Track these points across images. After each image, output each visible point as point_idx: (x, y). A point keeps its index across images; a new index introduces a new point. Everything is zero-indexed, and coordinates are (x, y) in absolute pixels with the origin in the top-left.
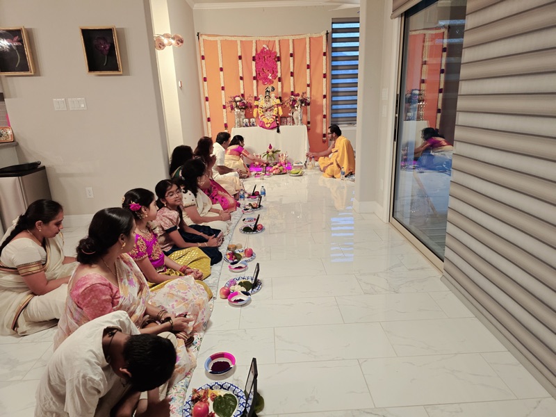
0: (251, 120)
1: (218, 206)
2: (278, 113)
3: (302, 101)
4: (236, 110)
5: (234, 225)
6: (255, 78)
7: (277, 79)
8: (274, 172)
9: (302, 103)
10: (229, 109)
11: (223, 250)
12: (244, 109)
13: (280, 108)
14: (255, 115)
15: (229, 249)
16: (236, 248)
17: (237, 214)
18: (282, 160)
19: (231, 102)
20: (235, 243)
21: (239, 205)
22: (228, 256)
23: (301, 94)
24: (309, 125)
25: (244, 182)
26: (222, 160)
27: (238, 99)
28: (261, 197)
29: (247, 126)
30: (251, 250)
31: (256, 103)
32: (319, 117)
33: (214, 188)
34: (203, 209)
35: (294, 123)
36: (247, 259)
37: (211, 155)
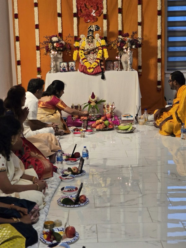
0: (70, 63)
1: (32, 172)
2: (103, 56)
3: (132, 42)
4: (53, 52)
5: (51, 195)
6: (75, 15)
7: (102, 16)
8: (98, 127)
9: (132, 45)
10: (44, 50)
11: (39, 227)
12: (62, 51)
13: (105, 50)
14: (75, 58)
15: (45, 226)
16: (53, 224)
17: (53, 181)
18: (108, 113)
19: (45, 42)
20: (52, 219)
21: (55, 169)
22: (46, 236)
23: (131, 34)
24: (141, 71)
25: (61, 141)
26: (35, 113)
27: (55, 39)
28: (83, 160)
29: (64, 71)
30: (73, 229)
31: (76, 44)
32: (152, 61)
33: (27, 148)
34: (14, 175)
35: (122, 68)
36: (69, 240)
37: (23, 108)
